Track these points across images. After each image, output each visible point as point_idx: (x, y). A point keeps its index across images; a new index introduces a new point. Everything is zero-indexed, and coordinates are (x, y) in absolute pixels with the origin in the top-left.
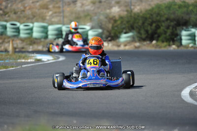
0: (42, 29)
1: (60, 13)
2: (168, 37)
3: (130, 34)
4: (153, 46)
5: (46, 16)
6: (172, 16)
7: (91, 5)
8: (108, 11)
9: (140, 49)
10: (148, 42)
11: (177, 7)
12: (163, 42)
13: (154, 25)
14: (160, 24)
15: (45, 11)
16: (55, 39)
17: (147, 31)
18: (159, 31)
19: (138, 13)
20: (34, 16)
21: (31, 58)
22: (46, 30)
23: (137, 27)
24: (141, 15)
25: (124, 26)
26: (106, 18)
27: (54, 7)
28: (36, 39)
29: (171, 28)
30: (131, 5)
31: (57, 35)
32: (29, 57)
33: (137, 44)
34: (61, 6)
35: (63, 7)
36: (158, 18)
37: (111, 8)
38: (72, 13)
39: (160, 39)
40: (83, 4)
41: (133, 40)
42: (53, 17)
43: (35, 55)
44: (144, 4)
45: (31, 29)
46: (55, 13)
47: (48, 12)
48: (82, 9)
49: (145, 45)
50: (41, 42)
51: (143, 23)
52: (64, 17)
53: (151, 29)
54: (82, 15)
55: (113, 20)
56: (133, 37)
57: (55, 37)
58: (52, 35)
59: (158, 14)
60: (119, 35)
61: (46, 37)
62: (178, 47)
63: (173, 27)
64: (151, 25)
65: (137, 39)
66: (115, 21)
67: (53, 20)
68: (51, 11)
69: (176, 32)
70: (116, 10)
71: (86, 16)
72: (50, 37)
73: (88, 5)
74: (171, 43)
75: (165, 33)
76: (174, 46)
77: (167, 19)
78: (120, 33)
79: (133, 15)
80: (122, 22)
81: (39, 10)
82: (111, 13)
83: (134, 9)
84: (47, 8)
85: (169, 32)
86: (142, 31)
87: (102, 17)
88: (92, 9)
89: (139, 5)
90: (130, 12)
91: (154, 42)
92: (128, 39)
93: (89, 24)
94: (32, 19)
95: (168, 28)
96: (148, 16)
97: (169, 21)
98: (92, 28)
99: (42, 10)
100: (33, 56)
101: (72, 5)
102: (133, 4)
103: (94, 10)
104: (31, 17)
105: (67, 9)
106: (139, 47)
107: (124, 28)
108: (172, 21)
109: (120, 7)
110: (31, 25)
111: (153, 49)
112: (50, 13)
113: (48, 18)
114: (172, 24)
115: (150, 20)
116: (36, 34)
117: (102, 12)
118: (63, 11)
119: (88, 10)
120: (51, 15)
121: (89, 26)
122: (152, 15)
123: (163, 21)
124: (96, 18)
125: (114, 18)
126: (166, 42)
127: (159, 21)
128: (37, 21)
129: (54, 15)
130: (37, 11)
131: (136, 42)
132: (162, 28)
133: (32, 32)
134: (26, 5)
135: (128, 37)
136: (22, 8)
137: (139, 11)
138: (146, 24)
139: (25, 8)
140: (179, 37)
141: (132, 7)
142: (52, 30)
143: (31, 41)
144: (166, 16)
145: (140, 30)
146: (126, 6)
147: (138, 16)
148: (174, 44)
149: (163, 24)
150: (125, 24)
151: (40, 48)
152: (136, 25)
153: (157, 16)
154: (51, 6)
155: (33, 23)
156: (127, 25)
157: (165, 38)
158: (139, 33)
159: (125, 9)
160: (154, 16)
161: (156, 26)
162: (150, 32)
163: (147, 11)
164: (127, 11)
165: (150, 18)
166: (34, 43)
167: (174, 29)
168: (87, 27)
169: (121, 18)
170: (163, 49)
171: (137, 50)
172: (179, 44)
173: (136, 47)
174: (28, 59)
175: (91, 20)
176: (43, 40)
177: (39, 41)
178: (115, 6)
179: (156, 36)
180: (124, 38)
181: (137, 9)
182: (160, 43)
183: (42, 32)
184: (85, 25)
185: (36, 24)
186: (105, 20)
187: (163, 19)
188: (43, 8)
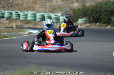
0: (33, 15)
1: (43, 6)
2: (106, 21)
3: (84, 19)
4: (97, 26)
5: (35, 8)
6: (108, 9)
7: (62, 2)
8: (71, 5)
9: (89, 28)
10: (94, 24)
11: (111, 4)
12: (103, 24)
13: (98, 14)
14: (101, 14)
15: (35, 5)
16: (40, 21)
17: (94, 17)
18: (100, 17)
19: (89, 7)
20: (28, 8)
21: (26, 31)
22: (35, 16)
23: (88, 15)
24: (91, 8)
25: (80, 14)
26: (70, 9)
27: (40, 3)
28: (29, 21)
29: (108, 16)
30: (85, 2)
31: (41, 19)
32: (25, 31)
33: (88, 25)
34: (44, 2)
35: (45, 3)
36: (100, 10)
37: (73, 3)
38: (50, 6)
39: (101, 22)
40: (57, 1)
41: (86, 22)
42: (40, 8)
43: (29, 30)
44: (92, 2)
45: (27, 15)
46: (41, 6)
47: (37, 6)
48: (56, 4)
49: (92, 25)
50: (32, 22)
51: (92, 13)
52: (46, 8)
53: (96, 16)
54: (56, 7)
55: (74, 11)
56: (85, 21)
57: (40, 20)
58: (39, 19)
59: (100, 8)
60: (77, 19)
61: (35, 20)
62: (112, 26)
63: (109, 15)
64: (96, 14)
65: (88, 22)
66: (75, 11)
67: (39, 10)
68: (38, 5)
69: (111, 18)
70: (76, 5)
71: (58, 8)
72: (38, 20)
73: (60, 2)
74: (108, 24)
75: (104, 18)
76: (109, 26)
77: (105, 11)
78: (78, 18)
79: (86, 8)
80: (79, 12)
81: (31, 4)
82: (73, 6)
83: (86, 5)
84: (36, 3)
85: (106, 18)
86: (91, 17)
87: (68, 9)
88: (62, 4)
89: (89, 2)
90: (84, 6)
91: (98, 24)
92: (83, 22)
93: (60, 13)
94: (27, 9)
95: (106, 15)
96: (95, 8)
97: (106, 12)
98: (62, 15)
99: (33, 4)
100: (28, 31)
101: (50, 1)
102: (86, 1)
103: (63, 5)
104: (27, 8)
105: (48, 4)
106: (89, 26)
107: (80, 16)
108: (108, 12)
109: (78, 3)
110: (27, 13)
111: (97, 28)
112: (38, 6)
113: (36, 9)
114: (108, 13)
115: (96, 11)
116: (29, 18)
117: (68, 6)
118: (45, 5)
119: (60, 5)
120: (38, 7)
121: (60, 14)
122: (96, 8)
123: (103, 12)
124: (64, 9)
125: (75, 10)
126: (105, 24)
127: (101, 12)
128: (30, 10)
129: (40, 7)
130: (30, 4)
131: (87, 23)
132: (102, 16)
133: (27, 17)
134: (24, 1)
135: (83, 21)
136: (21, 3)
137: (89, 6)
138: (93, 13)
139: (23, 3)
140: (112, 21)
141: (86, 3)
142: (39, 16)
143: (26, 22)
144: (105, 9)
145: (89, 16)
146: (82, 3)
147: (89, 9)
148: (109, 25)
149: (103, 13)
150: (81, 13)
151: (32, 26)
152: (87, 14)
153: (100, 9)
154: (38, 2)
155: (28, 11)
156: (82, 14)
157: (104, 21)
158: (89, 18)
159: (81, 4)
160: (98, 9)
161: (99, 15)
162: (95, 18)
163: (93, 6)
164: (82, 6)
165: (95, 10)
166: (28, 23)
167: (109, 17)
168: (59, 15)
169: (79, 9)
170: (103, 28)
171: (88, 28)
172: (112, 25)
173: (87, 26)
174: (24, 32)
175: (61, 10)
176: (33, 21)
177: (31, 22)
178: (75, 3)
179: (99, 20)
180: (80, 21)
181: (88, 5)
182: (101, 24)
183: (33, 17)
184: (58, 13)
185: (30, 12)
186: (70, 10)
187: (103, 10)
188: (34, 3)
